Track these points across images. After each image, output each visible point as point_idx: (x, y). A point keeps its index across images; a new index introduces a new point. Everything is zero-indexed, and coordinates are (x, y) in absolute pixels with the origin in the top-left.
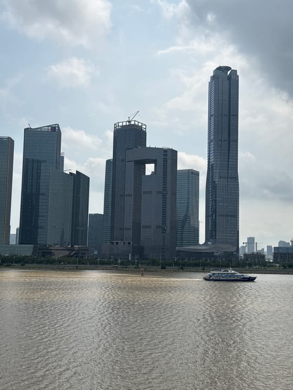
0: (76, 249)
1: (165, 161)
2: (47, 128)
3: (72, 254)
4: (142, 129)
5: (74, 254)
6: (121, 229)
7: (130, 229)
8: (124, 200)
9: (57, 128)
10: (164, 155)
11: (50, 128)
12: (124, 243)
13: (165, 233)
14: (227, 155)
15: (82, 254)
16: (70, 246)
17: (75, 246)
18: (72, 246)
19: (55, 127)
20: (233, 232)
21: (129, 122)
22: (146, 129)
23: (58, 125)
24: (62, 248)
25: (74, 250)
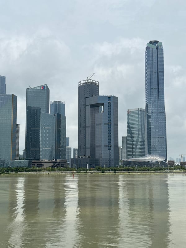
0: (58, 162)
1: (109, 104)
2: (40, 87)
3: (55, 165)
4: (95, 85)
5: (57, 165)
6: (84, 148)
7: (89, 148)
8: (85, 130)
9: (46, 87)
10: (108, 100)
11: (41, 87)
12: (86, 157)
13: (111, 149)
14: (157, 98)
15: (62, 165)
16: (54, 160)
17: (58, 160)
18: (56, 160)
19: (45, 86)
20: (163, 148)
21: (88, 80)
22: (98, 84)
23: (46, 85)
24: (49, 161)
25: (57, 163)
